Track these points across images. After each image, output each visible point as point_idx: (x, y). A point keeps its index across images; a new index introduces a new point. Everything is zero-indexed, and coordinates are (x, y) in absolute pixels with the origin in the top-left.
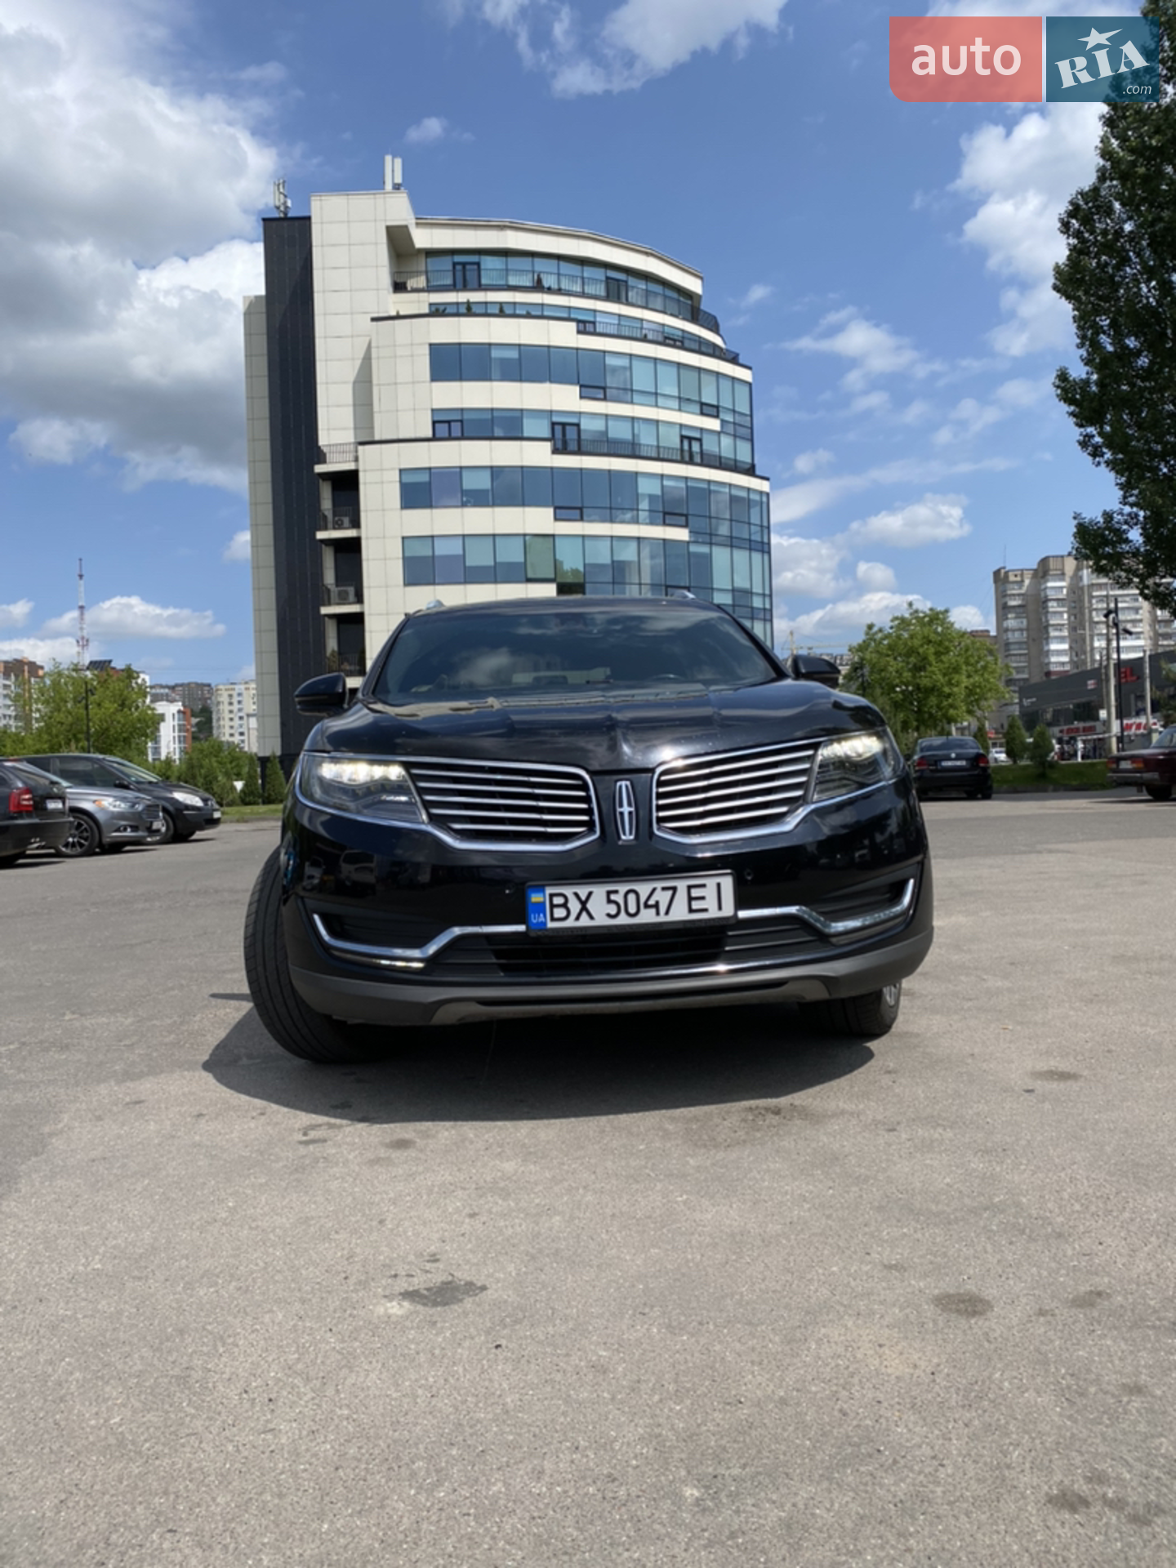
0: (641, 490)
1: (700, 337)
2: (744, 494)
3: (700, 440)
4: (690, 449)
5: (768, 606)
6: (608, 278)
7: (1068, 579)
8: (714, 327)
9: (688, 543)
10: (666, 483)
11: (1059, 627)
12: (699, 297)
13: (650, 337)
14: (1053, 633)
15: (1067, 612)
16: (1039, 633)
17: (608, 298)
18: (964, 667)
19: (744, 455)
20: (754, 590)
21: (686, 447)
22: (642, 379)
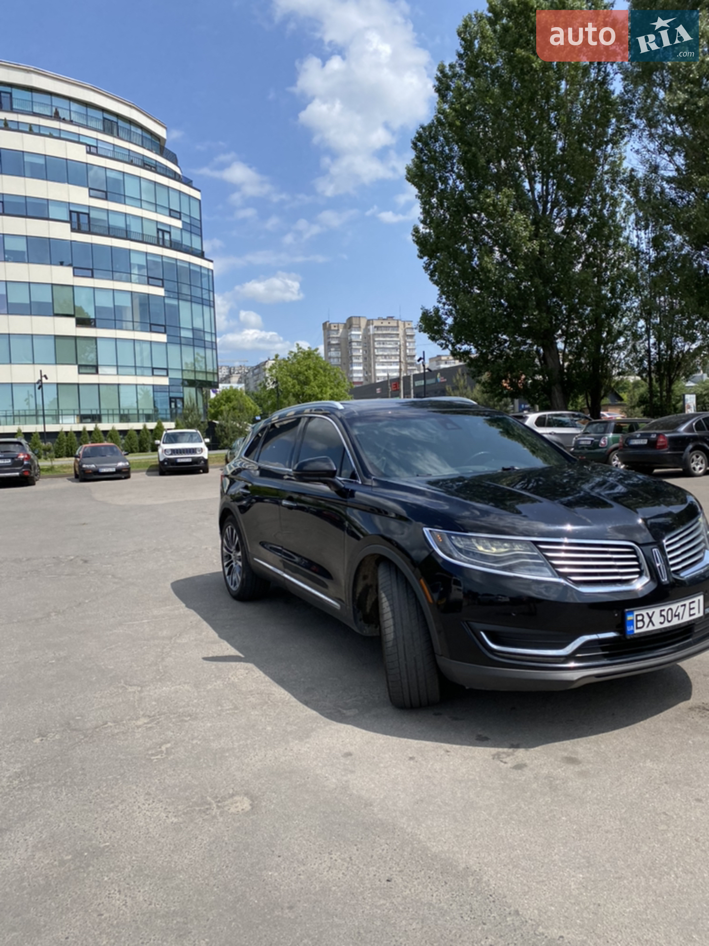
0: (132, 261)
1: (166, 166)
2: (198, 269)
3: (169, 233)
4: (162, 237)
5: (214, 340)
6: (104, 119)
7: (362, 330)
8: (174, 160)
9: (164, 297)
10: (149, 258)
11: (358, 357)
12: (165, 140)
13: (135, 161)
14: (355, 361)
15: (362, 349)
16: (347, 360)
17: (104, 131)
18: (329, 383)
19: (196, 245)
20: (206, 330)
21: (161, 236)
22: (131, 189)
